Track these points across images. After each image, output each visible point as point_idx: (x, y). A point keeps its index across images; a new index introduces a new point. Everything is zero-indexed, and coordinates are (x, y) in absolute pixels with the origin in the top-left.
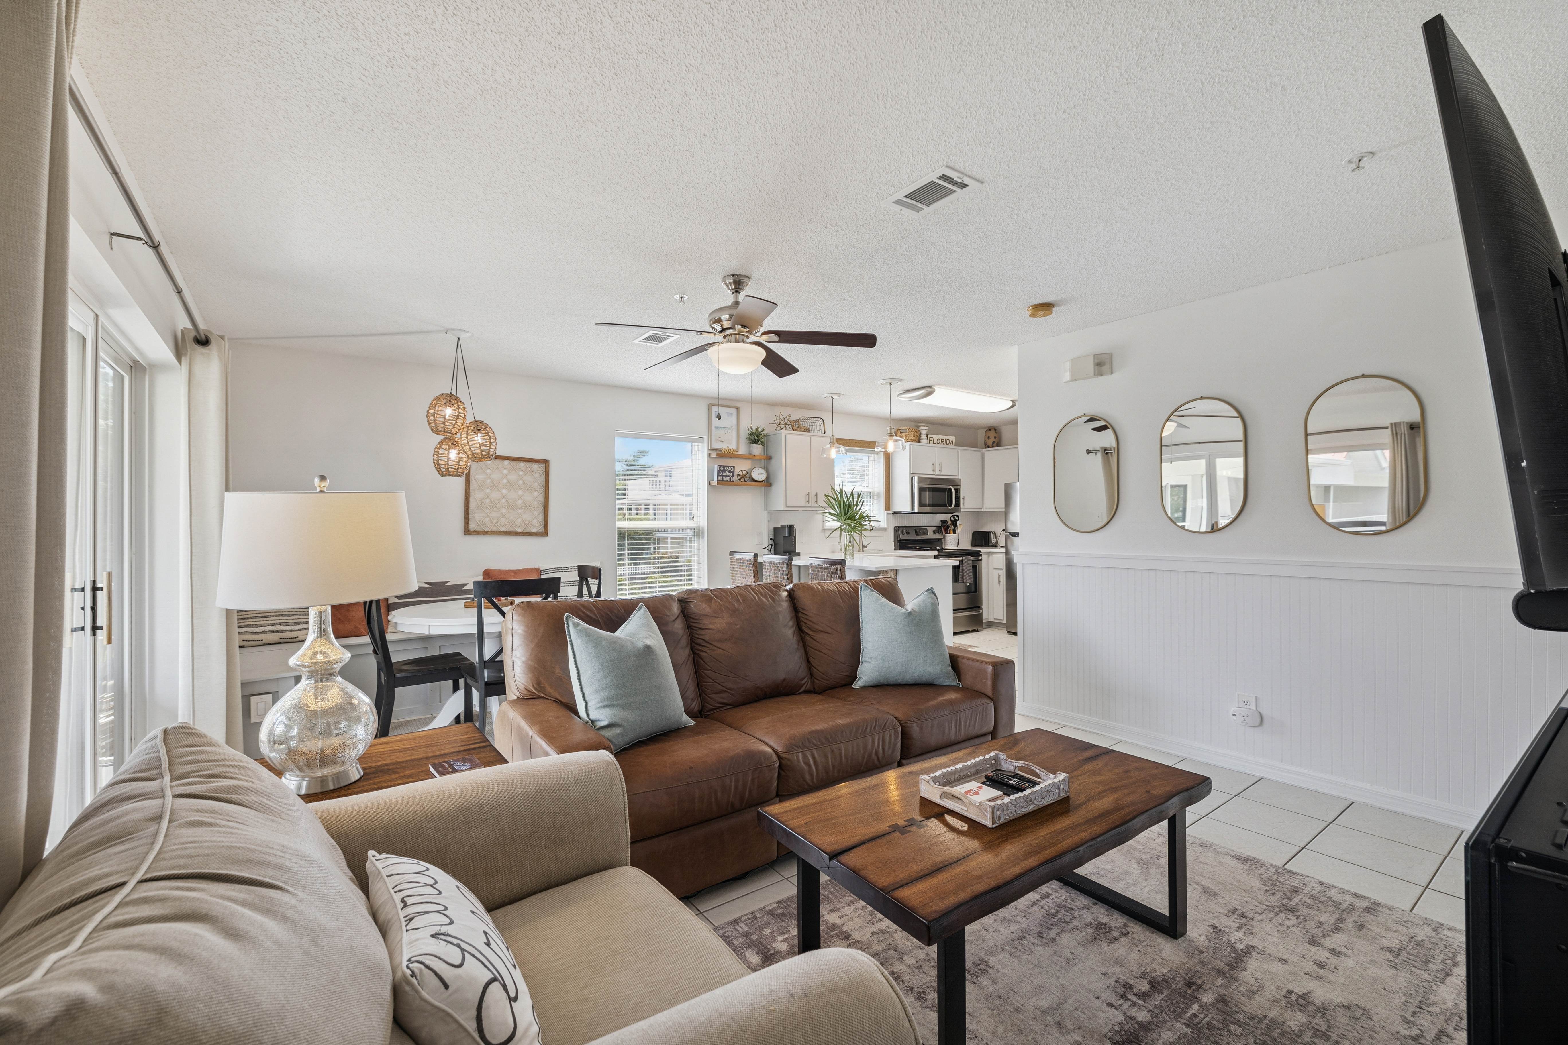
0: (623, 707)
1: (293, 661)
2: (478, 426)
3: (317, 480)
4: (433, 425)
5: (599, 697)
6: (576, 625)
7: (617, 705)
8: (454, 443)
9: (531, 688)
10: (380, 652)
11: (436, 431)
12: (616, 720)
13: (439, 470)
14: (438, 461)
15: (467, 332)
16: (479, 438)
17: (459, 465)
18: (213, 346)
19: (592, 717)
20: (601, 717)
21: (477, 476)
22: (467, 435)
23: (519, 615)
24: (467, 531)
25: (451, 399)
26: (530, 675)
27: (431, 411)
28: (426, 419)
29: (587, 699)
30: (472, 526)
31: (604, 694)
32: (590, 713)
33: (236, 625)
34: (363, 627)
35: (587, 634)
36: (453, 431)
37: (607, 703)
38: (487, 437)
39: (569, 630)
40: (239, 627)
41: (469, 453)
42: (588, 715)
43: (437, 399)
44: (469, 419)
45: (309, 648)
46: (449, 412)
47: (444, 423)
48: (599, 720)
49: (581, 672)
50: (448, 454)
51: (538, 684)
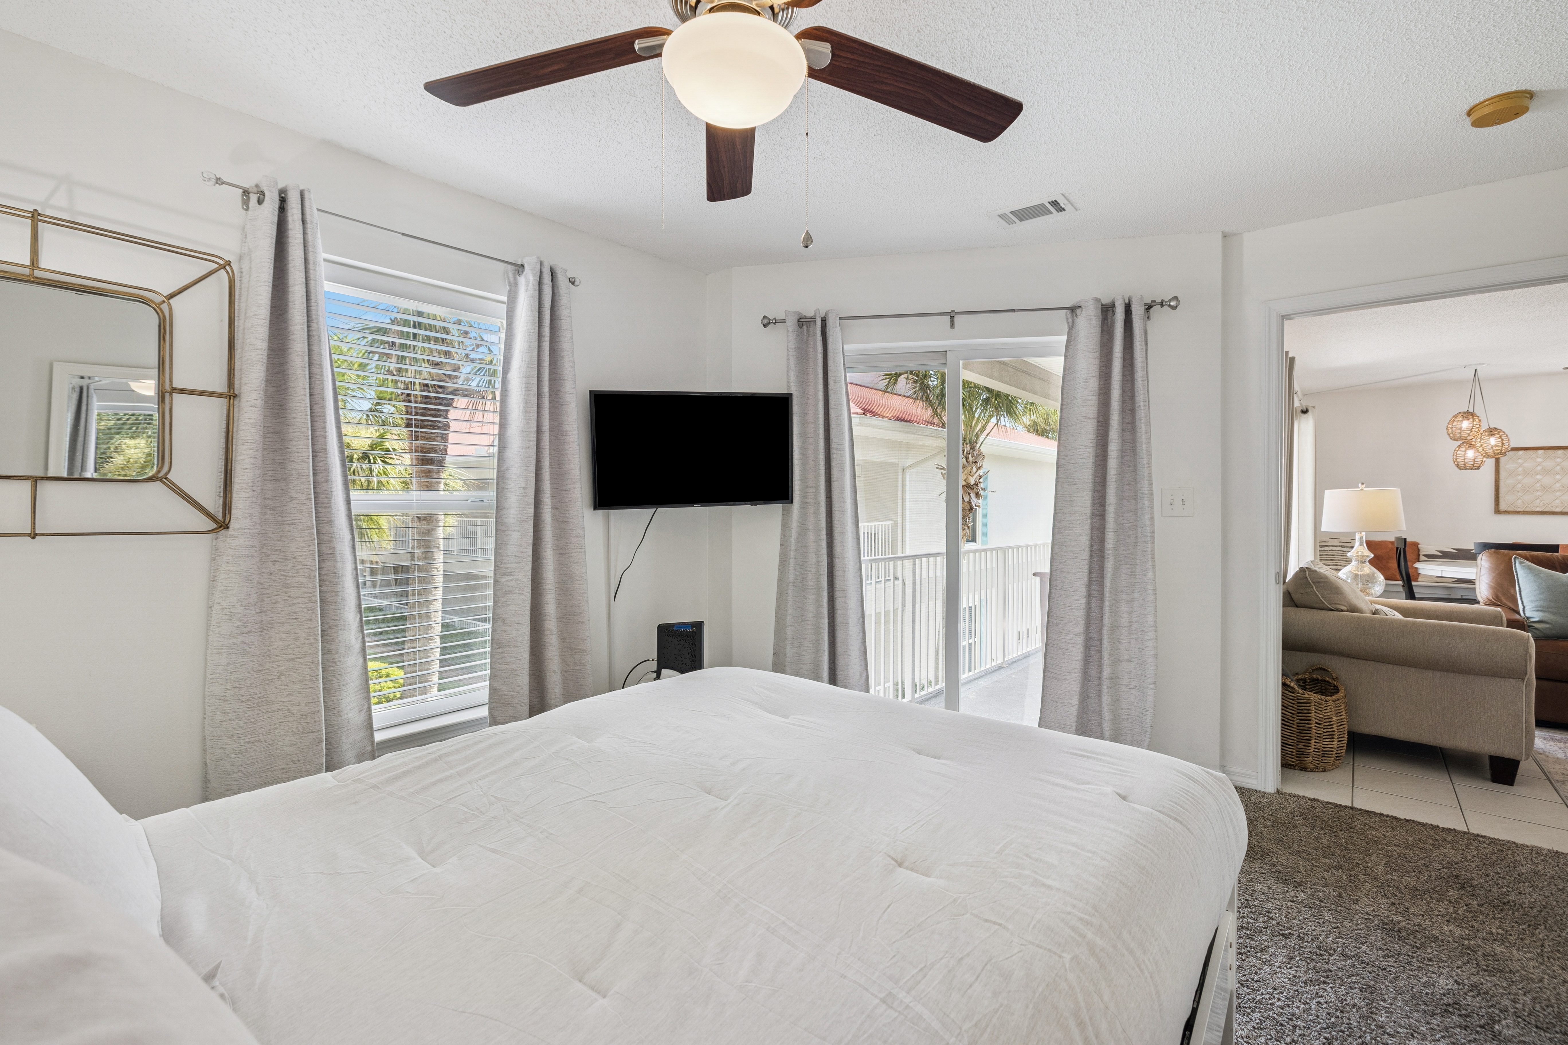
0: (1554, 614)
1: (1349, 554)
2: (1492, 431)
3: (1360, 485)
4: (1451, 435)
5: (1534, 605)
6: (1521, 563)
7: (1549, 612)
8: (1471, 446)
9: (1491, 598)
10: (1406, 586)
11: (1455, 439)
12: (1546, 619)
13: (1458, 466)
14: (1456, 459)
15: (1483, 364)
16: (1493, 441)
17: (1474, 461)
18: (1310, 413)
19: (1527, 615)
20: (1533, 616)
21: (1507, 466)
22: (1481, 440)
23: (1487, 556)
24: (1498, 511)
25: (1469, 415)
26: (1491, 591)
27: (1450, 426)
28: (1446, 431)
29: (1525, 605)
30: (1503, 507)
31: (1537, 603)
32: (1526, 613)
33: (1319, 554)
34: (1399, 577)
35: (1529, 568)
36: (1469, 438)
37: (1539, 609)
38: (1500, 440)
39: (1515, 566)
40: (1320, 555)
41: (1483, 452)
42: (1524, 614)
43: (1455, 417)
44: (1485, 427)
45: (1356, 550)
46: (1466, 424)
47: (1460, 433)
48: (1532, 618)
49: (1522, 590)
50: (1465, 454)
51: (1497, 597)
